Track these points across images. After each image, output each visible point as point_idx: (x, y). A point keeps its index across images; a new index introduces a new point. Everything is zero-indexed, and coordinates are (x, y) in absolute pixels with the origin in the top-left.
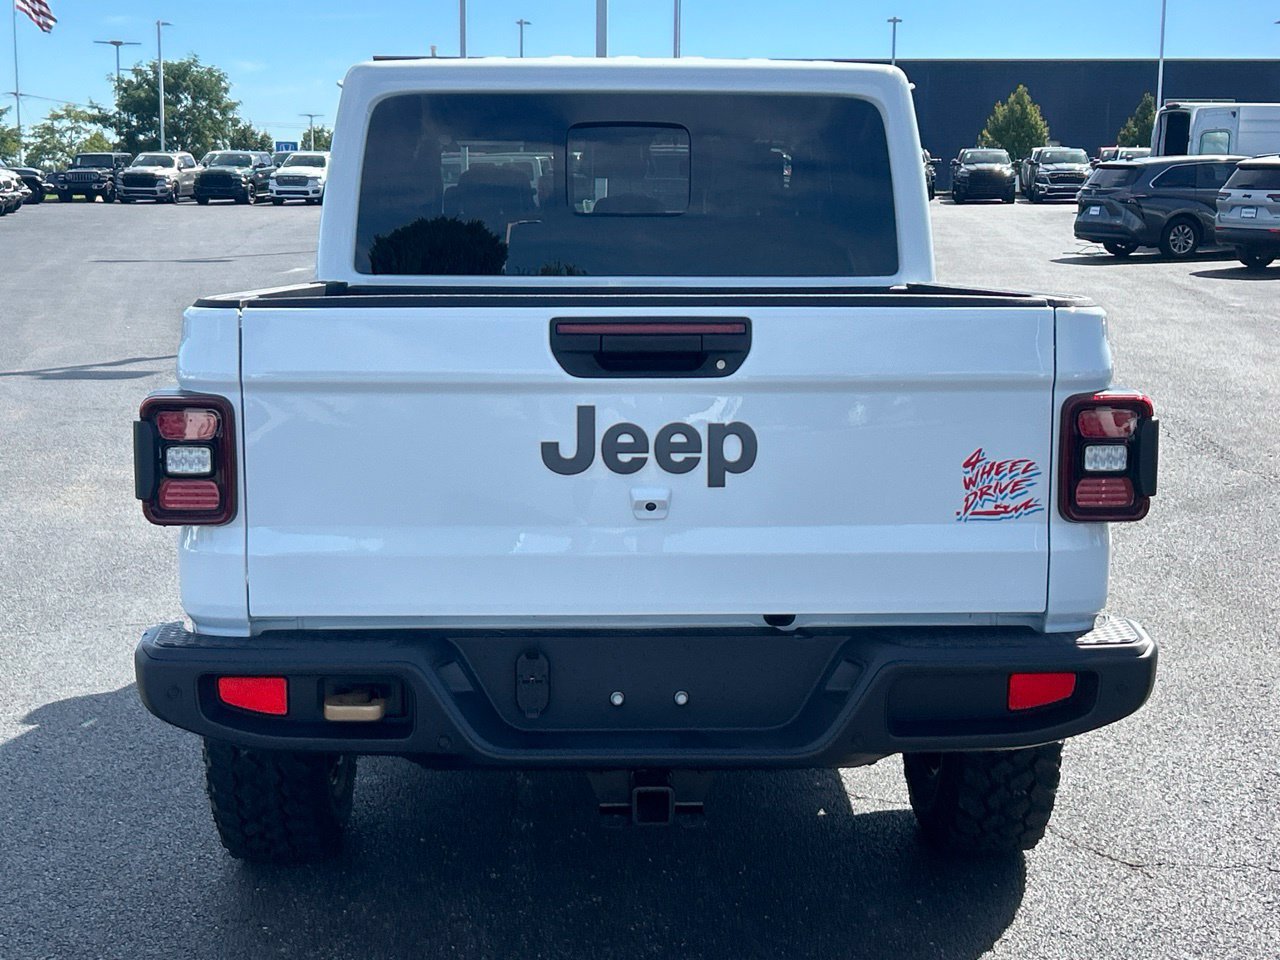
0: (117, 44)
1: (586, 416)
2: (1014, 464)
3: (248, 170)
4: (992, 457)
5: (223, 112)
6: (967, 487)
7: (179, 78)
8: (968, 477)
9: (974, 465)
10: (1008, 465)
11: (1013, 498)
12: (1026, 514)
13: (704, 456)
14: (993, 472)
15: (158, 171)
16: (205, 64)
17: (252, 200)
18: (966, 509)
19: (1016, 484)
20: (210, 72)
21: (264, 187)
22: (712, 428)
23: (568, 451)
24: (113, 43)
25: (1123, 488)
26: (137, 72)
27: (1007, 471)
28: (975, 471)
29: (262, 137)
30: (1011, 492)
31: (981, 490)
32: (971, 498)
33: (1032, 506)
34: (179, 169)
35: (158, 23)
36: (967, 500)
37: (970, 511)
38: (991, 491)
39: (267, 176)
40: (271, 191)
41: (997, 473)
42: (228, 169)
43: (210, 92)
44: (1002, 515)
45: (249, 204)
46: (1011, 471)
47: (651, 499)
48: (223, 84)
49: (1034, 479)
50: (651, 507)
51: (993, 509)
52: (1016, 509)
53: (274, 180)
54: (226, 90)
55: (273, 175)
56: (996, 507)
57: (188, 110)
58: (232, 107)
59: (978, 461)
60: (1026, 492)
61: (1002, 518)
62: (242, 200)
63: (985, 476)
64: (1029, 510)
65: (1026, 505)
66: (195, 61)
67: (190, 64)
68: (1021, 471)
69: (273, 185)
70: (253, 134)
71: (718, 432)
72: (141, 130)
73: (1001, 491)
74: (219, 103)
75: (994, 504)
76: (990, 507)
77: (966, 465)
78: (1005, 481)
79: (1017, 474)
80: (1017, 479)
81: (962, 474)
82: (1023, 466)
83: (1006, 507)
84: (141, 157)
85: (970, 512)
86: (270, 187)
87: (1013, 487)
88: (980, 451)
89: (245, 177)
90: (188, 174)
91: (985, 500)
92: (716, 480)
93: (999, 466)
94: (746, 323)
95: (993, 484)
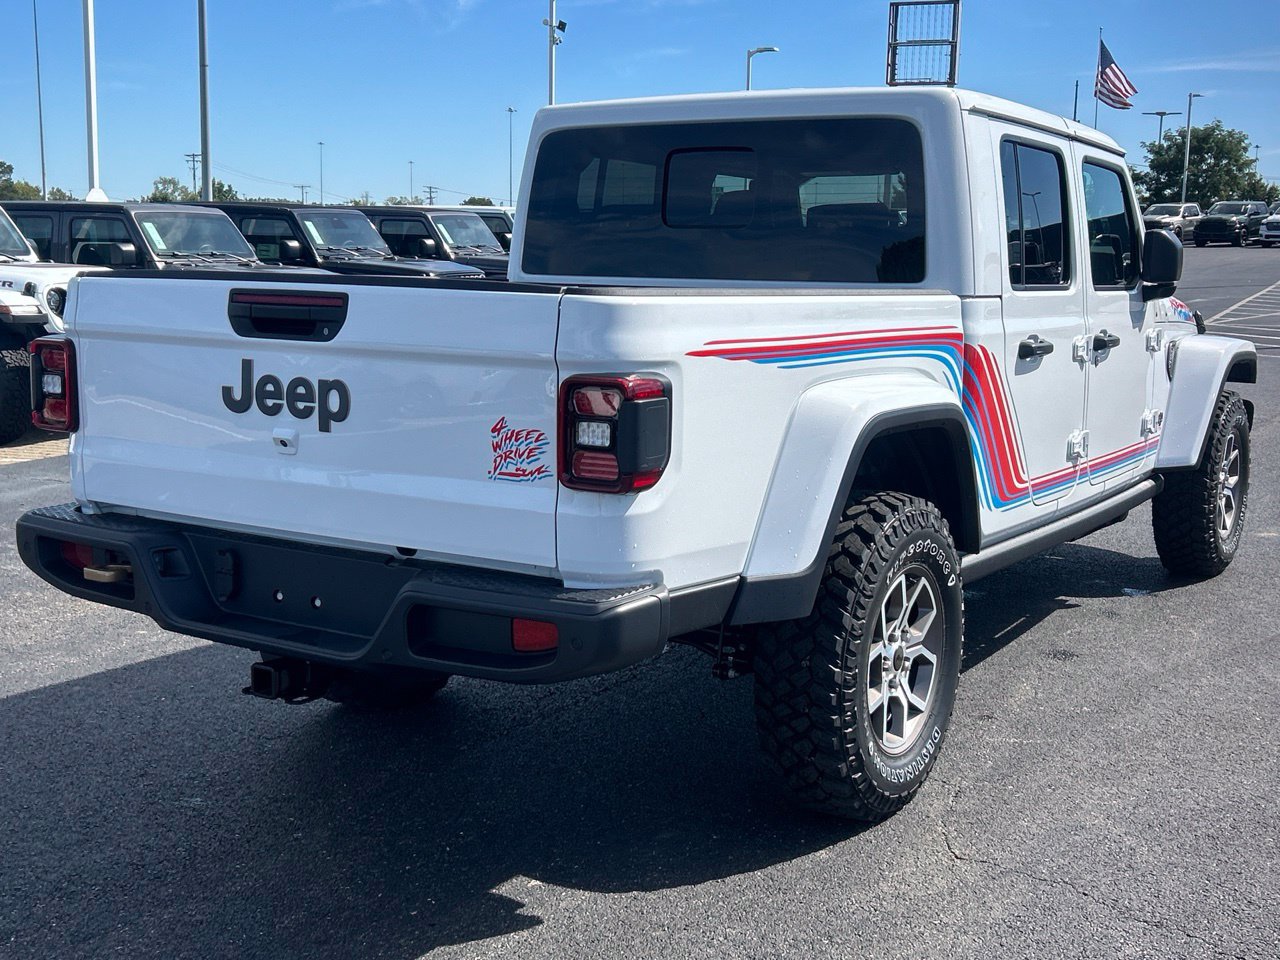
0: (1162, 114)
1: (247, 366)
2: (528, 434)
3: (1243, 217)
4: (513, 424)
5: (1240, 170)
6: (495, 451)
7: (1204, 142)
8: (495, 440)
9: (499, 430)
10: (525, 433)
11: (529, 463)
12: (540, 479)
13: (316, 405)
14: (514, 438)
15: (1166, 219)
16: (1226, 127)
17: (1244, 243)
18: (495, 469)
19: (531, 451)
20: (1231, 134)
21: (1256, 233)
22: (322, 383)
23: (237, 395)
24: (1158, 114)
25: (615, 463)
26: (1168, 138)
27: (523, 439)
28: (500, 436)
29: (1271, 189)
30: (528, 458)
31: (505, 453)
32: (499, 459)
33: (543, 472)
34: (1184, 217)
35: (1190, 96)
36: (495, 461)
37: (498, 471)
38: (512, 455)
39: (1258, 222)
40: (1261, 236)
41: (516, 440)
42: (1224, 217)
43: (1229, 152)
44: (522, 478)
45: (1240, 246)
46: (526, 439)
47: (284, 437)
48: (1243, 145)
49: (545, 448)
50: (284, 444)
51: (514, 472)
52: (532, 473)
53: (1264, 226)
54: (1245, 149)
55: (1264, 221)
56: (517, 470)
57: (1211, 168)
58: (1248, 163)
59: (502, 428)
60: (538, 459)
61: (522, 480)
62: (1236, 242)
63: (508, 441)
64: (541, 475)
65: (539, 470)
66: (1218, 126)
67: (1213, 130)
68: (534, 439)
69: (1263, 230)
70: (1262, 186)
71: (326, 386)
72: (1167, 186)
73: (520, 457)
74: (1237, 161)
75: (515, 467)
76: (512, 469)
77: (493, 431)
78: (522, 448)
79: (531, 442)
80: (532, 446)
81: (490, 439)
82: (536, 434)
83: (524, 471)
84: (1152, 208)
85: (498, 473)
86: (1260, 232)
87: (529, 453)
88: (503, 419)
89: (1240, 223)
90: (1191, 221)
91: (509, 462)
92: (324, 427)
93: (518, 434)
94: (344, 297)
95: (514, 449)
